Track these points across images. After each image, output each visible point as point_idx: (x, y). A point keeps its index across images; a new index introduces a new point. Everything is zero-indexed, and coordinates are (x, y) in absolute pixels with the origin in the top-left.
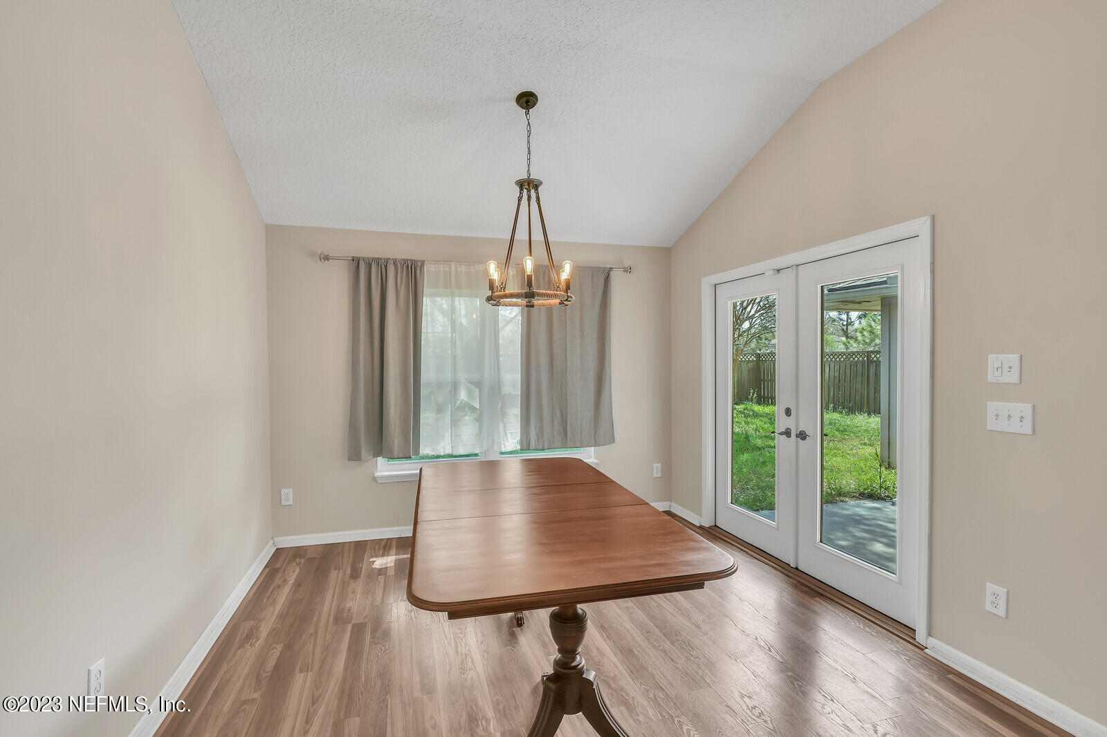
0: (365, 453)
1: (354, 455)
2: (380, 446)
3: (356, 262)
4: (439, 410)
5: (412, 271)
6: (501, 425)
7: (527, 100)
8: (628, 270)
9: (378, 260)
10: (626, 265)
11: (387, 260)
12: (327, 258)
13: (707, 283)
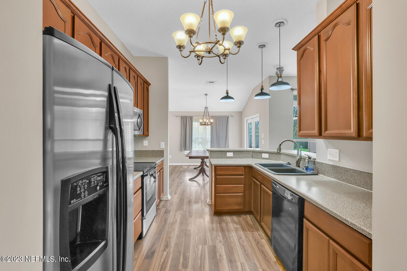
0: (183, 150)
1: (181, 150)
2: (185, 149)
3: (182, 117)
4: (196, 143)
5: (191, 118)
6: (207, 146)
7: (206, 95)
8: (232, 116)
9: (185, 116)
10: (232, 115)
11: (187, 116)
12: (177, 116)
13: (245, 119)
